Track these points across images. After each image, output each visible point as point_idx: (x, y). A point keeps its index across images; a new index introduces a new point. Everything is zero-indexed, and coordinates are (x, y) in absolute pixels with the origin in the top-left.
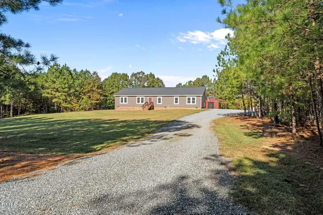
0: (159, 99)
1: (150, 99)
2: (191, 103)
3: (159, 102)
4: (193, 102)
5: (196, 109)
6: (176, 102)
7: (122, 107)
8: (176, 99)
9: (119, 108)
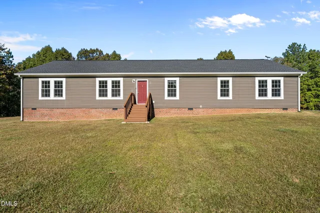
0: (172, 85)
1: (142, 86)
2: (270, 96)
3: (172, 93)
4: (276, 93)
5: (284, 112)
6: (225, 93)
7: (45, 111)
8: (225, 84)
9: (37, 112)
